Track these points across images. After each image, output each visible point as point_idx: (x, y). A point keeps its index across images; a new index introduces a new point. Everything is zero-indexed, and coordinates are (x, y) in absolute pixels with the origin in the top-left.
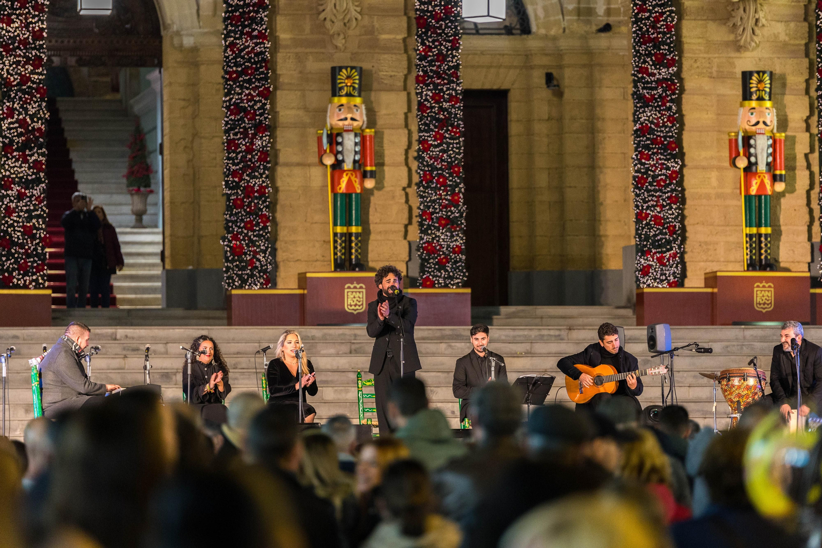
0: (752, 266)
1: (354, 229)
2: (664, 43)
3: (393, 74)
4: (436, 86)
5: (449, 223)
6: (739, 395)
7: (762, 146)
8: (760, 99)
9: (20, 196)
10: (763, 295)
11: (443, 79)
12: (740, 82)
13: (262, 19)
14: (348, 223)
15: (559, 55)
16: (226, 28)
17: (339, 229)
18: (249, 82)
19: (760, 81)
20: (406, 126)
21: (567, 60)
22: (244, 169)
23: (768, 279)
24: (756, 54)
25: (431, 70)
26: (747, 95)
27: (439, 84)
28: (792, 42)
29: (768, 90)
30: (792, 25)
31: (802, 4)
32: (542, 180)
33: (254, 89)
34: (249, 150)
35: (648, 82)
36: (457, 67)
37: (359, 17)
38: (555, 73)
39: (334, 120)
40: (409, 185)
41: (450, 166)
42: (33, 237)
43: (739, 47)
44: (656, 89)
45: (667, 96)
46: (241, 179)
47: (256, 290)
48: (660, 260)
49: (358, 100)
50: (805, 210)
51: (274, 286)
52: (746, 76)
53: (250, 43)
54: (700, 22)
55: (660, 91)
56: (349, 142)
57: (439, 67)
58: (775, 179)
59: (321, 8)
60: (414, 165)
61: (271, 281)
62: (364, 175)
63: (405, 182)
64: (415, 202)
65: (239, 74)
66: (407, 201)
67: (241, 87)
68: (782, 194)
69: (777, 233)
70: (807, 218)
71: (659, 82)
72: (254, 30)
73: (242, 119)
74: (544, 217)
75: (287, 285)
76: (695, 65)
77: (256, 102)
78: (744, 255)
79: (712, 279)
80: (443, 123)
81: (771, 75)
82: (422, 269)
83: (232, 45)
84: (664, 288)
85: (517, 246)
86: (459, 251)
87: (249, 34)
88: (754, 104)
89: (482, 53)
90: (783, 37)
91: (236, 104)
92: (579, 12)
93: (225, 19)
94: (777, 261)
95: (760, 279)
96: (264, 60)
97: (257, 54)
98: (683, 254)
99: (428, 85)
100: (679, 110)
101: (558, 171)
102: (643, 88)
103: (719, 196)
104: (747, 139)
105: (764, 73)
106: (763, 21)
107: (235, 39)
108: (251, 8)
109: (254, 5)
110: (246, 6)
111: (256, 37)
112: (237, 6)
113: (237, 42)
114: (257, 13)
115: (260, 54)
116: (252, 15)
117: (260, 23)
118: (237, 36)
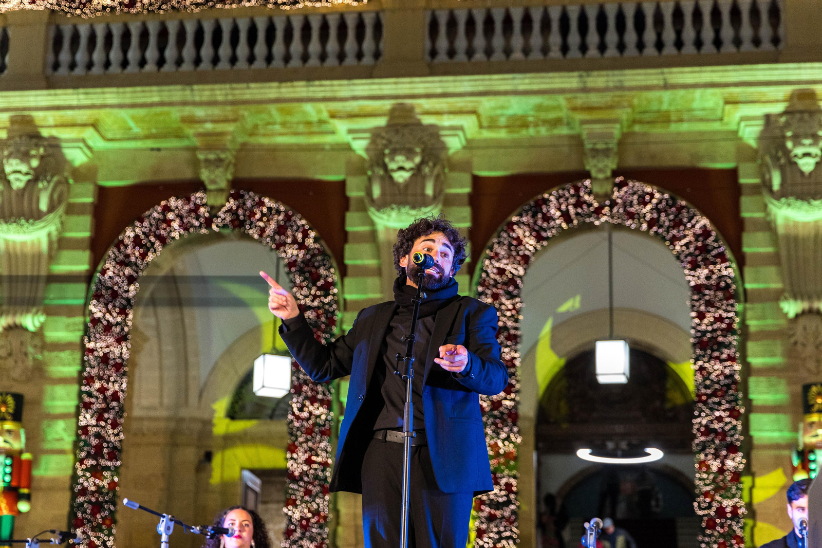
9: (491, 518)
13: (730, 343)
16: (695, 353)
18: (719, 404)
22: (716, 490)
33: (724, 411)
34: (721, 471)
39: (806, 437)
46: (713, 500)
53: (718, 366)
59: (791, 333)
65: (709, 396)
67: (712, 410)
72: (722, 353)
73: (713, 441)
77: (727, 424)
83: (702, 369)
87: (717, 358)
91: (706, 426)
93: (694, 345)
96: (735, 382)
97: (726, 377)
107: (704, 362)
108: (719, 333)
109: (722, 330)
110: (714, 331)
111: (725, 360)
112: (706, 332)
113: (707, 365)
114: (725, 336)
115: (731, 376)
116: (720, 339)
117: (728, 346)
118: (706, 359)
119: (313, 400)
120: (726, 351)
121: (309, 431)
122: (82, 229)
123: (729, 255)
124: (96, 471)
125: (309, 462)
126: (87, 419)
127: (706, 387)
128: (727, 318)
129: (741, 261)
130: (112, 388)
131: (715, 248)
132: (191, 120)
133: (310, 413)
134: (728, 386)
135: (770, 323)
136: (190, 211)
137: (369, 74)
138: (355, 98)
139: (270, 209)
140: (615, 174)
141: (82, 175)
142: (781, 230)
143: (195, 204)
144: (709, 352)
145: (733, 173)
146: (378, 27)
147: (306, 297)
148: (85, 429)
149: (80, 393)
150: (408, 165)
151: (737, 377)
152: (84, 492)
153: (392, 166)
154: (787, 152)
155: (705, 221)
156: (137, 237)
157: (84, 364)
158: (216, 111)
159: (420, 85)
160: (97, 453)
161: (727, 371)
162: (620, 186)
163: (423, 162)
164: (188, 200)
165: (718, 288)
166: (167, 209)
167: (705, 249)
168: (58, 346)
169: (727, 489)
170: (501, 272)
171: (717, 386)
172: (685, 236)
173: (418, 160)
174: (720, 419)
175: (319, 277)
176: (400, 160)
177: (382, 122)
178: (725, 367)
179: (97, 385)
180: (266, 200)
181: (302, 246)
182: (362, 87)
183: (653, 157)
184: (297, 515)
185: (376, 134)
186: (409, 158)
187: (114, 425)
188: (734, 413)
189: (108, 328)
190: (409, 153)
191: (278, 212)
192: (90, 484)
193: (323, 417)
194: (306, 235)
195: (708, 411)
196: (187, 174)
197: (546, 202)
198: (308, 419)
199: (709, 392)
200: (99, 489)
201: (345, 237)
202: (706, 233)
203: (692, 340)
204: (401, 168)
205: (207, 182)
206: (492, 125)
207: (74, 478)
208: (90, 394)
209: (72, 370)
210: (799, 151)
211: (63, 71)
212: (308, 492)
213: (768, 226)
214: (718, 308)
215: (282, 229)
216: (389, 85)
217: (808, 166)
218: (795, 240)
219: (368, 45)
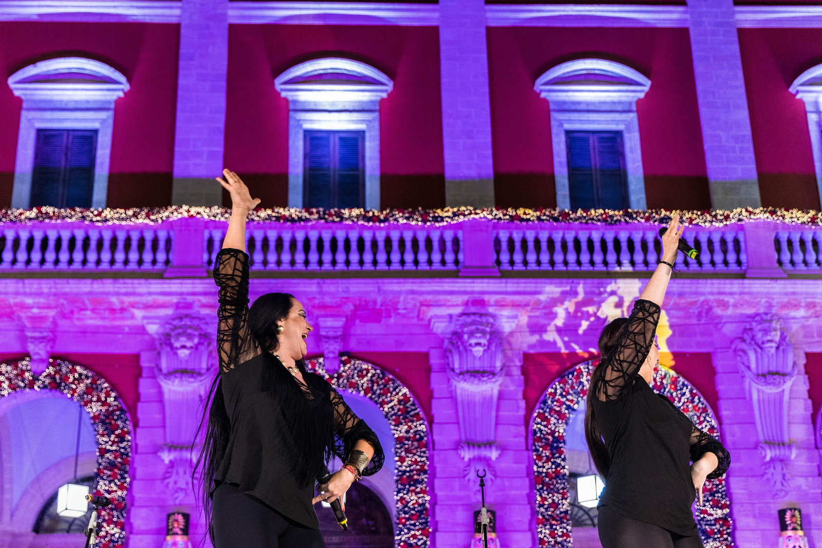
2: (717, 492)
3: (520, 519)
4: (551, 525)
8: (794, 529)
11: (557, 521)
12: (776, 520)
13: (423, 480)
16: (397, 487)
18: (414, 525)
19: (793, 516)
24: (789, 498)
25: (548, 515)
26: (784, 527)
27: (554, 525)
28: (812, 491)
29: (799, 522)
30: (810, 479)
31: (816, 464)
33: (418, 530)
35: (708, 521)
37: (493, 478)
43: (773, 496)
44: (715, 525)
45: (723, 530)
52: (782, 513)
53: (414, 497)
54: (743, 478)
55: (718, 526)
57: (553, 512)
59: (466, 473)
65: (407, 519)
67: (409, 529)
71: (716, 520)
72: (417, 488)
76: (742, 509)
77: (419, 540)
81: (800, 511)
83: (402, 499)
87: (413, 491)
88: (790, 533)
90: (804, 487)
91: (405, 542)
93: (397, 481)
96: (426, 509)
97: (420, 505)
99: (545, 526)
100: (734, 541)
102: (706, 525)
105: (795, 509)
106: (788, 476)
107: (404, 494)
108: (415, 472)
109: (417, 470)
110: (411, 471)
111: (419, 493)
112: (405, 472)
113: (405, 496)
114: (419, 475)
115: (423, 504)
116: (416, 477)
117: (421, 482)
118: (405, 492)
119: (109, 522)
120: (420, 486)
123: (422, 415)
127: (405, 513)
128: (421, 461)
129: (431, 422)
131: (412, 410)
132: (23, 306)
133: (107, 532)
134: (421, 512)
135: (451, 465)
136: (17, 375)
137: (160, 276)
138: (150, 294)
139: (80, 375)
140: (341, 354)
142: (459, 398)
143: (22, 370)
144: (407, 486)
145: (426, 355)
147: (107, 442)
150: (189, 344)
151: (427, 505)
153: (177, 345)
154: (464, 342)
155: (405, 390)
158: (42, 300)
161: (420, 501)
162: (345, 363)
163: (199, 344)
164: (16, 367)
165: (414, 439)
167: (406, 412)
171: (413, 512)
172: (391, 401)
173: (196, 341)
174: (414, 536)
175: (117, 427)
176: (183, 340)
177: (170, 312)
178: (419, 498)
180: (78, 368)
181: (104, 403)
182: (156, 286)
185: (166, 321)
186: (189, 340)
188: (425, 533)
190: (190, 337)
191: (87, 377)
193: (117, 535)
194: (108, 395)
195: (406, 531)
196: (16, 347)
198: (105, 537)
199: (407, 516)
201: (138, 398)
202: (406, 399)
203: (395, 478)
204: (184, 347)
205: (32, 353)
210: (473, 341)
213: (451, 395)
214: (415, 454)
215: (89, 390)
216: (175, 286)
217: (478, 351)
218: (470, 404)
219: (161, 257)
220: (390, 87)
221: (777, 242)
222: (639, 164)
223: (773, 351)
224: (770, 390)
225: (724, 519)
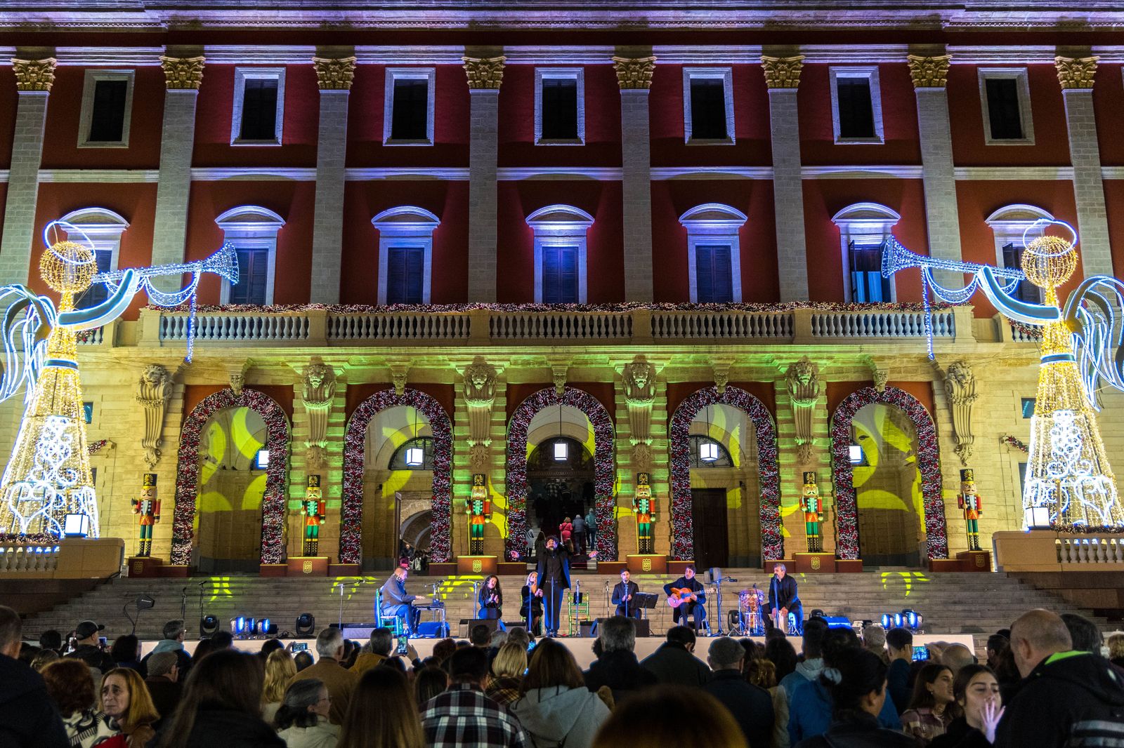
0: (810, 551)
1: (647, 537)
2: (772, 462)
3: (663, 476)
5: (685, 535)
6: (749, 603)
7: (812, 501)
8: (811, 483)
9: (515, 526)
10: (815, 563)
12: (803, 477)
13: (610, 455)
14: (645, 535)
15: (744, 474)
16: (596, 459)
17: (641, 537)
18: (605, 479)
19: (811, 476)
20: (669, 496)
21: (747, 476)
22: (603, 514)
23: (817, 556)
24: (810, 466)
25: (677, 474)
26: (806, 482)
27: (681, 479)
28: (824, 461)
29: (814, 480)
30: (824, 454)
31: (827, 446)
32: (739, 521)
33: (607, 482)
34: (605, 507)
35: (765, 478)
36: (688, 473)
37: (649, 454)
38: (743, 481)
39: (638, 495)
40: (671, 520)
41: (686, 512)
42: (520, 542)
43: (802, 464)
44: (769, 480)
45: (774, 483)
47: (609, 562)
48: (773, 549)
49: (648, 486)
50: (833, 528)
51: (617, 560)
52: (805, 474)
53: (605, 465)
54: (786, 454)
55: (771, 481)
56: (644, 502)
57: (680, 472)
58: (819, 515)
59: (634, 451)
60: (672, 512)
61: (616, 558)
62: (651, 516)
63: (668, 519)
64: (673, 526)
65: (601, 477)
66: (670, 526)
68: (822, 522)
69: (821, 538)
70: (834, 531)
71: (770, 477)
74: (741, 536)
75: (622, 560)
76: (785, 471)
77: (608, 487)
78: (807, 546)
79: (794, 556)
80: (683, 495)
81: (815, 474)
82: (676, 554)
83: (598, 465)
84: (774, 560)
85: (731, 547)
86: (690, 546)
88: (809, 485)
89: (716, 474)
90: (821, 459)
91: (600, 489)
92: (751, 458)
94: (822, 549)
95: (814, 556)
96: (611, 471)
97: (608, 469)
98: (782, 546)
99: (676, 480)
100: (779, 488)
101: (746, 518)
103: (797, 523)
104: (806, 499)
105: (812, 473)
106: (812, 453)
109: (607, 450)
111: (608, 462)
114: (608, 452)
115: (610, 469)
117: (609, 457)
119: (442, 478)
120: (608, 459)
121: (441, 491)
122: (341, 403)
123: (610, 419)
124: (352, 507)
125: (441, 503)
126: (347, 485)
128: (609, 445)
129: (615, 422)
130: (358, 472)
131: (605, 416)
132: (390, 361)
134: (609, 473)
135: (625, 447)
136: (389, 398)
137: (465, 344)
138: (460, 354)
139: (423, 397)
140: (565, 385)
141: (341, 380)
142: (631, 410)
143: (390, 394)
145: (612, 385)
146: (468, 320)
148: (347, 489)
149: (344, 475)
150: (482, 382)
151: (612, 469)
152: (347, 516)
153: (475, 382)
154: (633, 380)
155: (601, 405)
156: (366, 408)
157: (344, 461)
158: (401, 357)
159: (487, 350)
160: (352, 499)
161: (609, 467)
162: (567, 390)
163: (488, 381)
164: (388, 392)
165: (606, 433)
166: (378, 396)
167: (600, 417)
168: (333, 454)
169: (608, 514)
170: (519, 425)
172: (593, 411)
173: (486, 380)
175: (444, 426)
176: (478, 379)
177: (471, 363)
178: (608, 465)
179: (351, 471)
180: (422, 394)
181: (436, 413)
182: (463, 350)
183: (580, 378)
184: (437, 525)
185: (468, 367)
186: (482, 380)
187: (359, 488)
189: (355, 447)
190: (482, 377)
191: (426, 398)
192: (350, 512)
194: (438, 409)
195: (601, 483)
196: (387, 381)
197: (537, 396)
200: (354, 514)
201: (454, 409)
202: (601, 410)
204: (479, 384)
205: (396, 385)
206: (515, 363)
207: (342, 510)
208: (348, 475)
209: (340, 464)
210: (638, 380)
211: (333, 337)
212: (441, 516)
213: (625, 408)
214: (606, 441)
215: (428, 406)
216: (474, 350)
217: (641, 386)
218: (636, 414)
219: (464, 330)
220: (593, 221)
221: (814, 320)
222: (739, 268)
223: (806, 384)
224: (804, 406)
225: (774, 478)
